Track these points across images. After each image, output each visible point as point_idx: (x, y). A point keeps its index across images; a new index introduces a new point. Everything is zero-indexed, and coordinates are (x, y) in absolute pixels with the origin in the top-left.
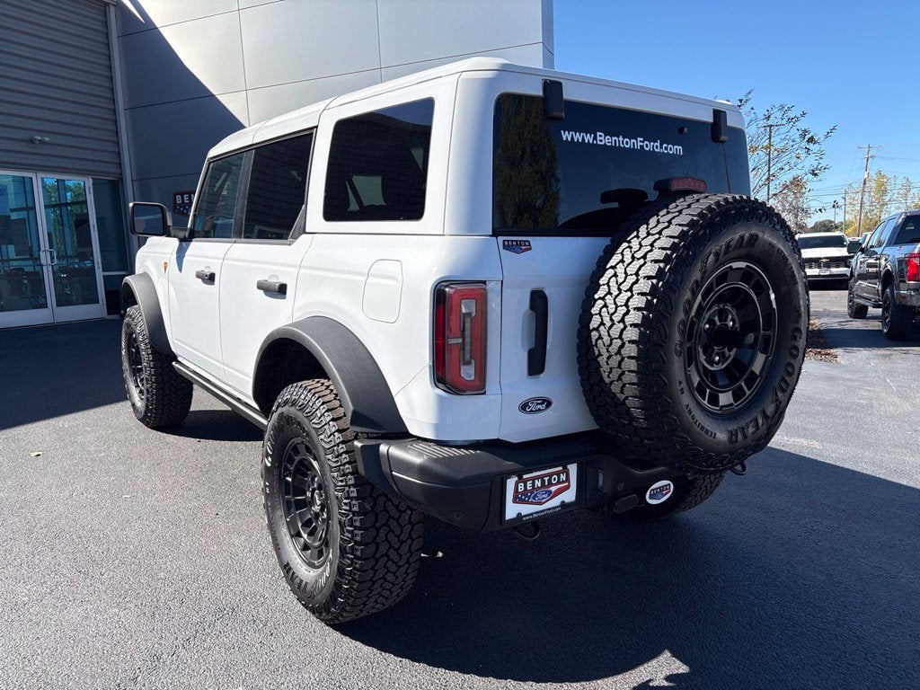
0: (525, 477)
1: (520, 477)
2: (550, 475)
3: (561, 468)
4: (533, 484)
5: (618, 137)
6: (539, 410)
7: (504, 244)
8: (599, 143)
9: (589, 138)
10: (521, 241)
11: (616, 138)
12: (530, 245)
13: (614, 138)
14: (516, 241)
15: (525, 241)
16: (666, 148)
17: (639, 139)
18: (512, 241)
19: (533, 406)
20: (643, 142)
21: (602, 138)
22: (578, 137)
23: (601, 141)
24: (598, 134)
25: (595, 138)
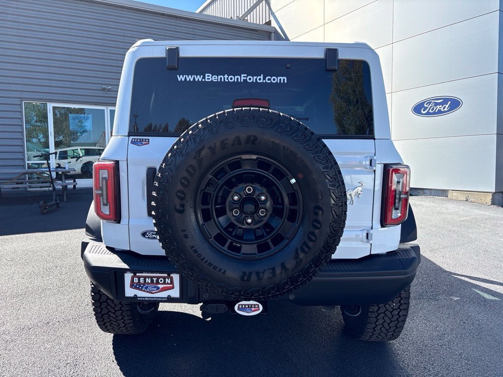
0: (138, 274)
1: (135, 274)
2: (158, 278)
3: (166, 275)
4: (145, 280)
5: (224, 75)
6: (154, 238)
7: (132, 141)
8: (206, 80)
9: (199, 78)
10: (143, 139)
11: (222, 77)
12: (148, 141)
13: (219, 77)
14: (140, 139)
15: (146, 139)
16: (269, 79)
17: (242, 75)
18: (137, 139)
19: (150, 235)
20: (247, 77)
21: (210, 77)
22: (190, 78)
23: (208, 79)
24: (207, 75)
25: (204, 78)
